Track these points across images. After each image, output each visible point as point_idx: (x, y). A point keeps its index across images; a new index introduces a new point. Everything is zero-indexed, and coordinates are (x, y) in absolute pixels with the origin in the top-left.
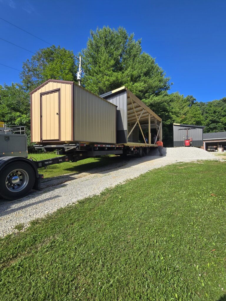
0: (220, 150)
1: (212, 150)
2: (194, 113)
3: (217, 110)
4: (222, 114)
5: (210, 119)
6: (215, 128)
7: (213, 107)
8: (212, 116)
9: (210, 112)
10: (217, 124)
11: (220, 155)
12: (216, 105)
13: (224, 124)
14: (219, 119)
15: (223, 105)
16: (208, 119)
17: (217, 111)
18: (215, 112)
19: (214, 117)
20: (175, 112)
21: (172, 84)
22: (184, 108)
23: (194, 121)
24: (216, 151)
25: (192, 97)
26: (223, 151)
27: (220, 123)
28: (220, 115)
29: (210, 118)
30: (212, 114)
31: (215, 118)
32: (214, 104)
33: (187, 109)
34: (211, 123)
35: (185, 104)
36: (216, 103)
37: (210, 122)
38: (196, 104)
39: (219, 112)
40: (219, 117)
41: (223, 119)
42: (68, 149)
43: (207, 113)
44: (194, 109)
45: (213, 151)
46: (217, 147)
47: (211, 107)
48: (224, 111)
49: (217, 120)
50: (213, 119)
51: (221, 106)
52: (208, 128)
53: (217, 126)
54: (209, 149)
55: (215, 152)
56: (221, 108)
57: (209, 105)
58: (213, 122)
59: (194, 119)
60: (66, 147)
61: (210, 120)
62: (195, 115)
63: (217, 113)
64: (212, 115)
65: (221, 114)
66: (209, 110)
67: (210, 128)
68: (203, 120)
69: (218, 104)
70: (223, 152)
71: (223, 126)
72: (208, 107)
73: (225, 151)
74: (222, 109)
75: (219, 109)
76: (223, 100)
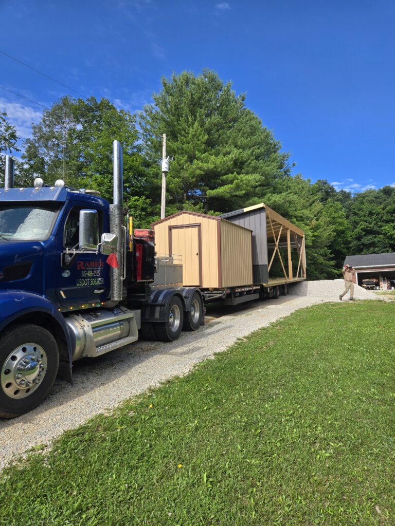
0: (384, 286)
1: (370, 286)
2: (332, 216)
3: (373, 209)
4: (385, 218)
5: (362, 227)
6: (373, 245)
7: (366, 204)
8: (366, 221)
9: (360, 213)
10: (375, 237)
11: (384, 294)
12: (372, 200)
13: (388, 236)
14: (379, 227)
15: (385, 200)
16: (359, 226)
17: (374, 212)
18: (371, 214)
19: (370, 224)
20: (301, 217)
21: (294, 165)
22: (313, 204)
23: (333, 231)
24: (378, 288)
25: (326, 183)
26: (389, 288)
27: (381, 234)
28: (380, 220)
29: (363, 225)
30: (365, 217)
31: (371, 226)
32: (368, 198)
33: (318, 206)
34: (365, 235)
35: (315, 198)
36: (372, 196)
37: (363, 233)
38: (335, 198)
39: (378, 214)
40: (379, 223)
41: (386, 228)
42: (209, 297)
43: (355, 214)
44: (331, 206)
45: (372, 289)
46: (379, 281)
47: (362, 203)
48: (388, 212)
49: (376, 228)
50: (367, 227)
51: (381, 203)
52: (359, 245)
53: (375, 240)
54: (365, 285)
55: (376, 290)
56: (382, 206)
57: (359, 199)
58: (369, 232)
59: (332, 227)
60: (208, 295)
61: (362, 229)
62: (334, 218)
63: (375, 216)
64: (365, 219)
65: (382, 217)
66: (359, 210)
67: (363, 244)
68: (349, 228)
69: (376, 198)
70: (389, 290)
71: (387, 241)
72: (357, 203)
73: (393, 288)
74: (383, 209)
75: (379, 208)
76: (385, 190)
